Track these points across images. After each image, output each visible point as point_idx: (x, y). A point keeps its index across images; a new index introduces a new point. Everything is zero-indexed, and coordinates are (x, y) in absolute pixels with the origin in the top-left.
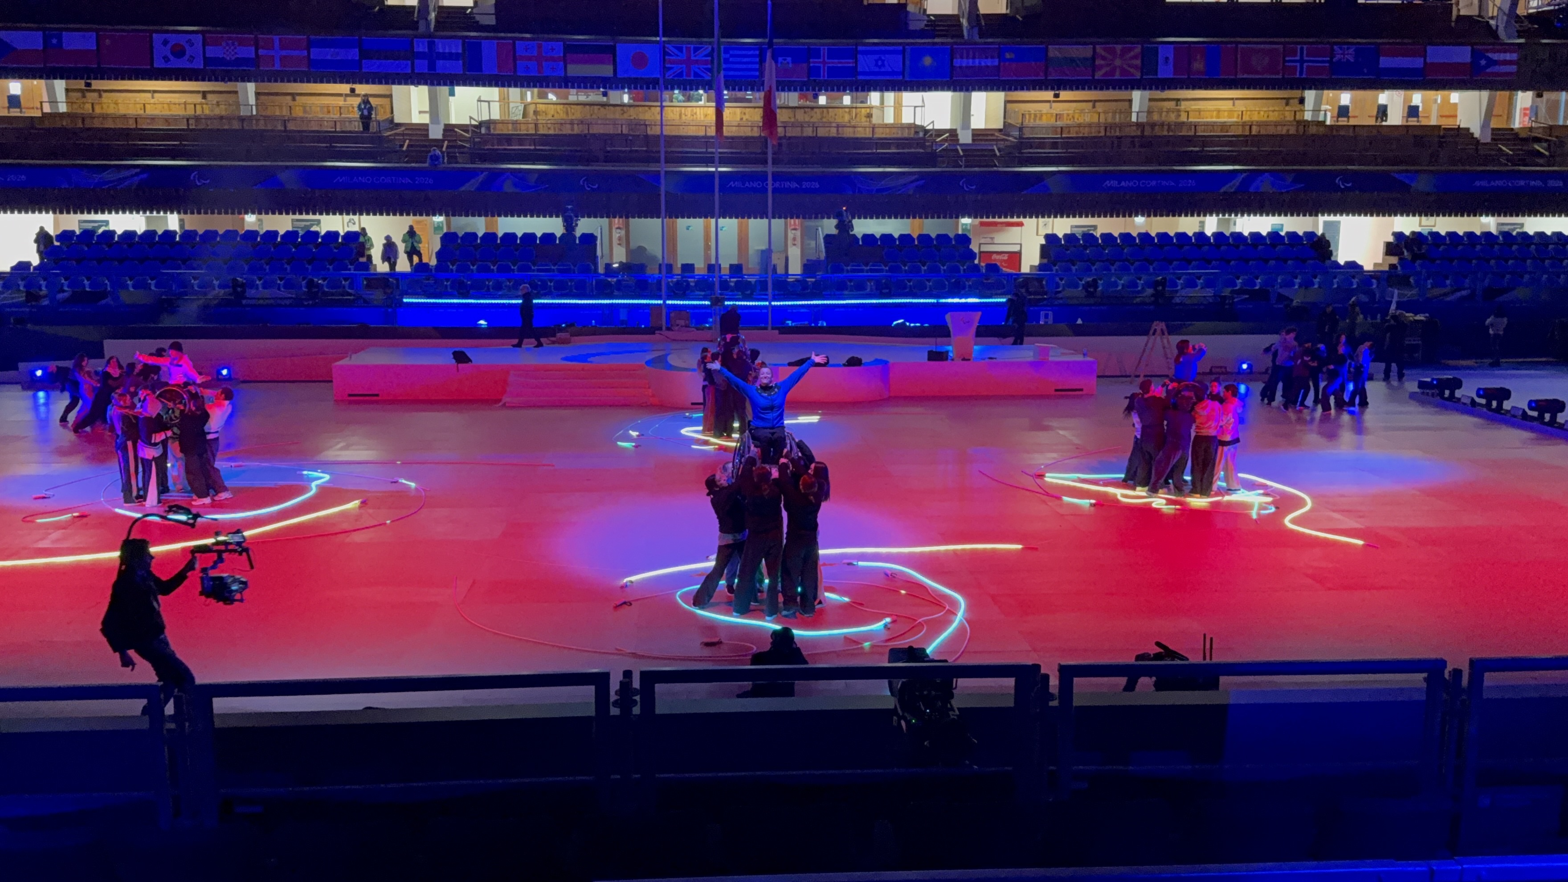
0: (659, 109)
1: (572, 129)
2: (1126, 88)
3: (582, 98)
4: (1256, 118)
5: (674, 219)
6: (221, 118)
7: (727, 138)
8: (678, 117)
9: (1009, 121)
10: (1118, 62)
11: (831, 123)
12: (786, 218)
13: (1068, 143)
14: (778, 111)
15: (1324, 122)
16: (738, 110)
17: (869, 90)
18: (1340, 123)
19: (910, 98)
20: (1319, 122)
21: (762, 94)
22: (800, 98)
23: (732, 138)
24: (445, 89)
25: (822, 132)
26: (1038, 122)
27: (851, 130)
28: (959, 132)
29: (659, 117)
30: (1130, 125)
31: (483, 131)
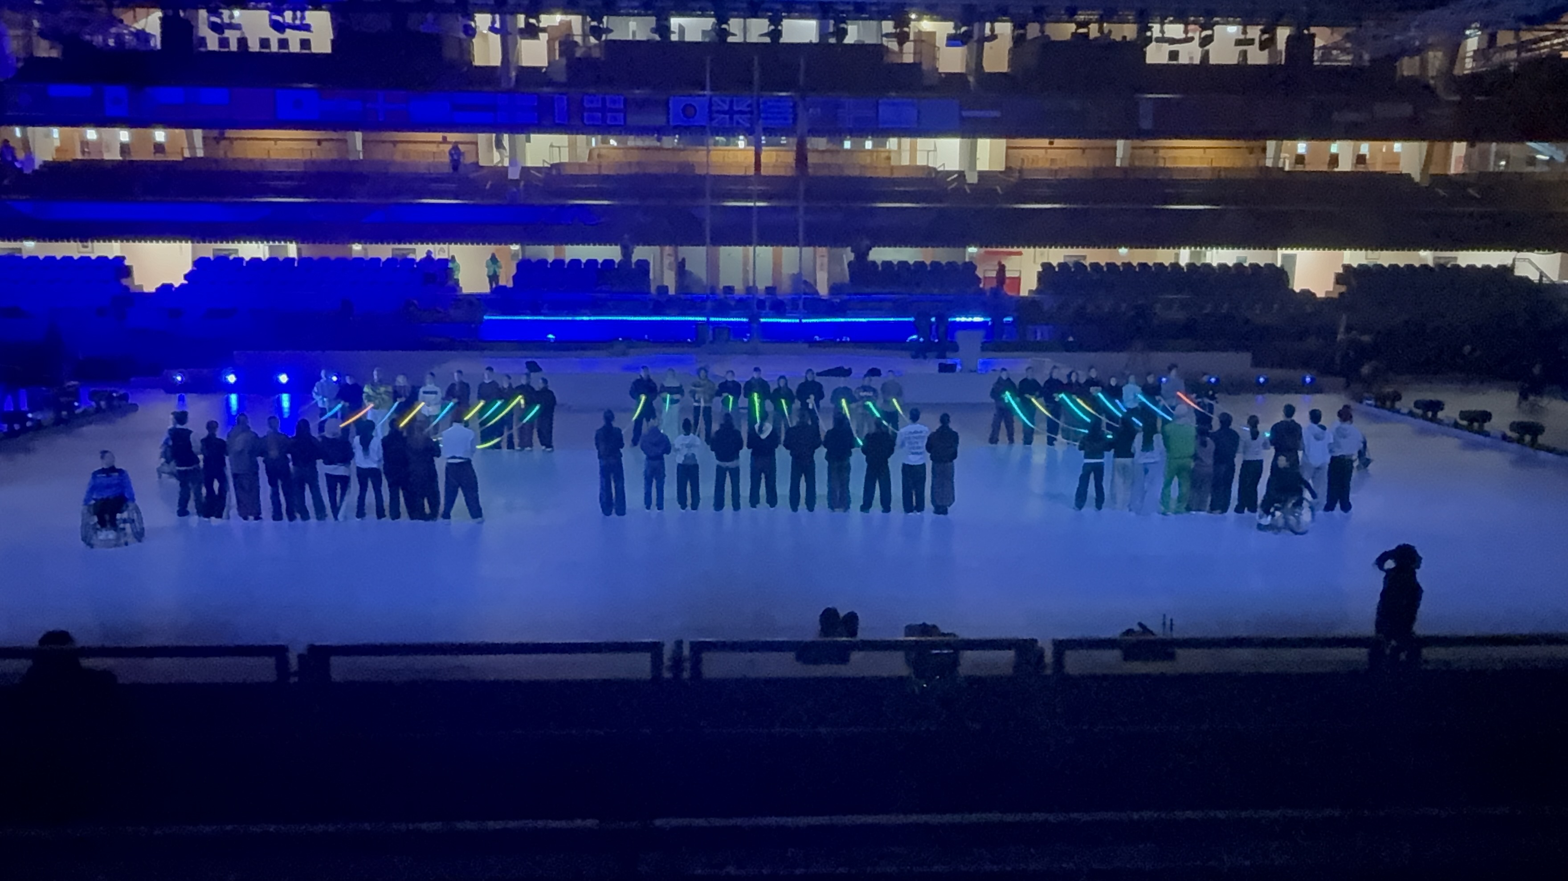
0: (705, 152)
1: (630, 170)
2: (1111, 138)
3: (639, 143)
4: (1224, 164)
5: (717, 247)
6: (334, 162)
7: (764, 177)
8: (720, 159)
9: (1011, 165)
10: (1105, 115)
11: (854, 164)
12: (815, 246)
13: (1062, 184)
14: (809, 154)
15: (1283, 168)
16: (774, 153)
17: (888, 137)
18: (1297, 169)
19: (924, 143)
20: (1278, 168)
21: (793, 140)
22: (828, 142)
23: (769, 177)
24: (522, 137)
25: (847, 173)
26: (1035, 166)
27: (872, 170)
28: (966, 173)
29: (705, 159)
30: (1115, 169)
31: (554, 172)
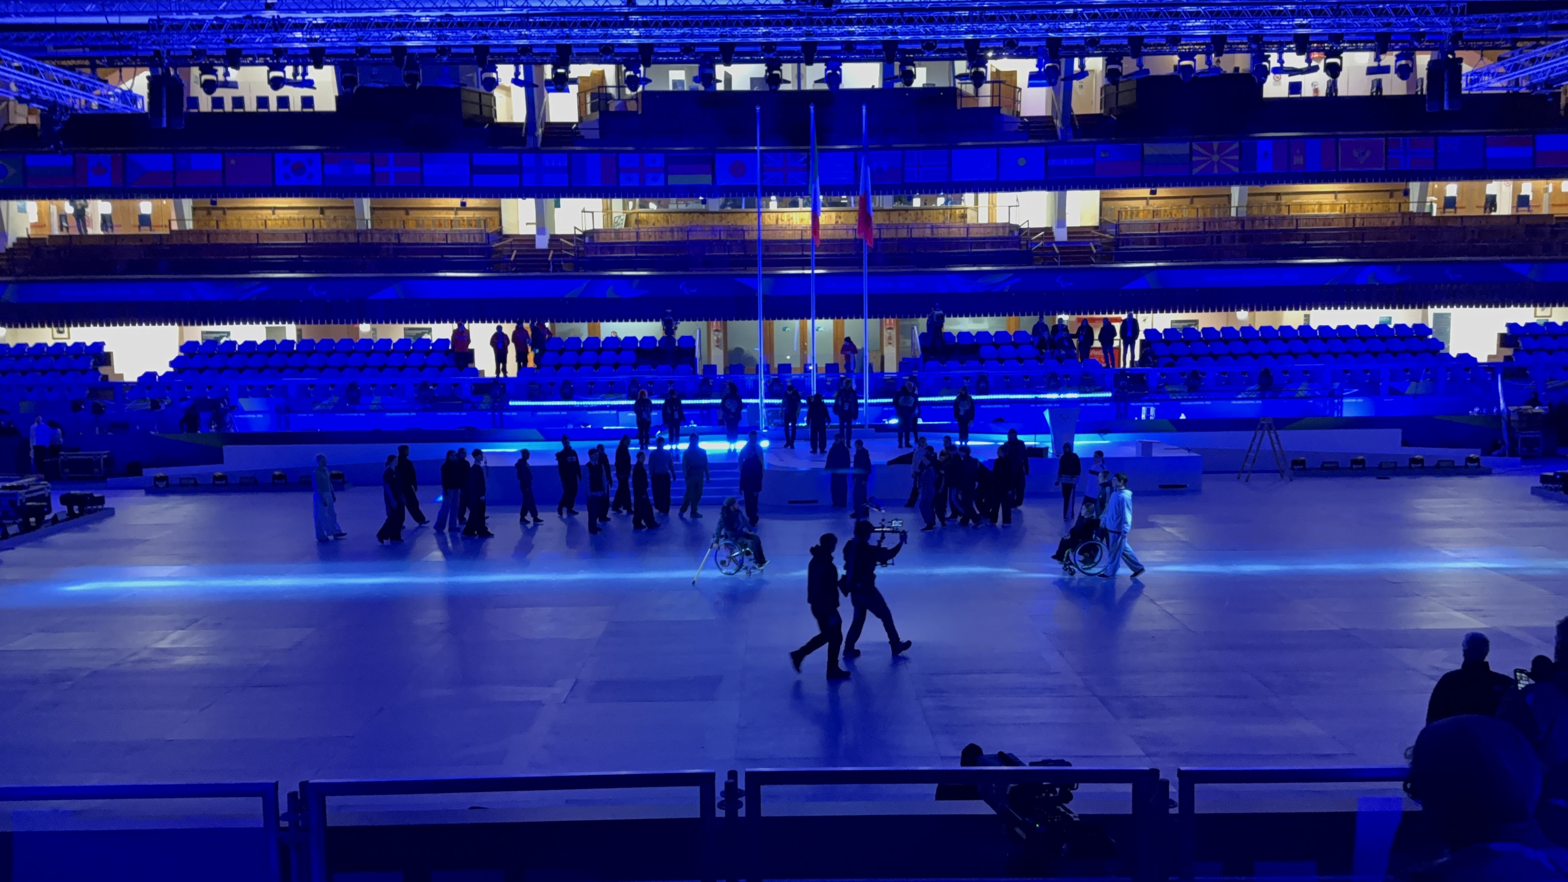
0: (756, 215)
1: (673, 236)
2: (1225, 184)
3: (682, 206)
4: (1359, 210)
5: (771, 321)
6: (338, 232)
7: (822, 241)
8: (774, 223)
9: (1106, 218)
10: (1216, 158)
11: (925, 224)
12: (881, 317)
13: (1166, 239)
14: (873, 214)
15: (1430, 213)
16: (833, 214)
17: (964, 192)
18: (1447, 214)
19: (1004, 198)
20: (1424, 214)
21: (858, 198)
22: (895, 201)
23: (828, 241)
24: (551, 201)
25: (916, 234)
26: (1135, 219)
27: (945, 230)
28: (1055, 230)
29: (756, 223)
30: (1230, 219)
31: (587, 240)
